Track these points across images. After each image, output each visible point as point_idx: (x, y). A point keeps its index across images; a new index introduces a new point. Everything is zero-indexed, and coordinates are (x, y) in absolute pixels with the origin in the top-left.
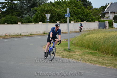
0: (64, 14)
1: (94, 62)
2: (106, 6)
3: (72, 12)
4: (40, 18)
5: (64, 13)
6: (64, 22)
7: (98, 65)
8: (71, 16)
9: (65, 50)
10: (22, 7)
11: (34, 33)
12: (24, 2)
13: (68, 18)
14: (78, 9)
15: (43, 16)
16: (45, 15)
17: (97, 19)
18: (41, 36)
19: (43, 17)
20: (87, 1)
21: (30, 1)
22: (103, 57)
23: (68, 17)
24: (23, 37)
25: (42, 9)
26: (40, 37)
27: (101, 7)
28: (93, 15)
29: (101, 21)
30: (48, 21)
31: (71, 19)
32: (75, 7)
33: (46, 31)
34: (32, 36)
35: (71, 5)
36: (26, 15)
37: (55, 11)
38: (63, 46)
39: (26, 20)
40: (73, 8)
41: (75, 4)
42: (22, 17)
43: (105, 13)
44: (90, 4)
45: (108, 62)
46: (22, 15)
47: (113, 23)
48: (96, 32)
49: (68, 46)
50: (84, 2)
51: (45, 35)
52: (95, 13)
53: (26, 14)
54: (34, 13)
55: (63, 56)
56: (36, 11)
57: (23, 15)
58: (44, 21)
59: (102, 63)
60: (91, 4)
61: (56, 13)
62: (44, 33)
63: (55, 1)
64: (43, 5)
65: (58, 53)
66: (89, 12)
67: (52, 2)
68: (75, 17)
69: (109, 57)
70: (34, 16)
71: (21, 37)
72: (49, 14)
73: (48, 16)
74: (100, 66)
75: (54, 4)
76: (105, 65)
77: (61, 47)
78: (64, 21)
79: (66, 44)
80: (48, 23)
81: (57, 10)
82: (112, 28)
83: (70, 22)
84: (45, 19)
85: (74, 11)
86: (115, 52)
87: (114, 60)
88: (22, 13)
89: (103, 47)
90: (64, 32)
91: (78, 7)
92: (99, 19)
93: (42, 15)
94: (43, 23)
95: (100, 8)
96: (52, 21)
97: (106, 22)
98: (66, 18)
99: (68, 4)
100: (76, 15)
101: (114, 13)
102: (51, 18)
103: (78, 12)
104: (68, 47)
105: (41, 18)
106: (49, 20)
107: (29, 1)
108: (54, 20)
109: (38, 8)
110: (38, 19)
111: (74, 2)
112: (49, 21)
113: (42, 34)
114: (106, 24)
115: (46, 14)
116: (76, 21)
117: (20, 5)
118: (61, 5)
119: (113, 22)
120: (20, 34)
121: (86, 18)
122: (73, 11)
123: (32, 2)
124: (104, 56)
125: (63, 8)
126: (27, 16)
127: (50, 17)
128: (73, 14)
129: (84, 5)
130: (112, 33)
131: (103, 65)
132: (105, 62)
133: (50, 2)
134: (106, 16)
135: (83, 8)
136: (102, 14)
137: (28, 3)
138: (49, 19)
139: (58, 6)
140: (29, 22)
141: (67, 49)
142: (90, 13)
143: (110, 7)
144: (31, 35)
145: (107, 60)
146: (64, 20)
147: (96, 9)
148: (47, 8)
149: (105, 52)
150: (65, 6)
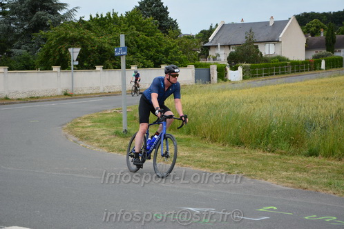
0: (112, 47)
1: (184, 161)
2: (211, 31)
3: (132, 44)
4: (55, 58)
5: (112, 45)
6: (115, 68)
7: (192, 169)
8: (130, 53)
9: (117, 134)
10: (10, 30)
11: (41, 95)
12: (13, 19)
13: (121, 57)
14: (147, 37)
15: (63, 53)
16: (67, 50)
17: (190, 60)
18: (58, 100)
19: (61, 55)
20: (167, 18)
21: (29, 17)
22: (204, 148)
23: (122, 55)
24: (13, 103)
25: (59, 35)
26: (54, 104)
27: (199, 34)
28: (181, 51)
29: (201, 66)
30: (74, 66)
31: (131, 59)
32: (140, 31)
33: (70, 89)
34: (35, 102)
35: (129, 26)
36: (20, 50)
37: (93, 40)
38: (112, 124)
39: (19, 61)
40: (134, 33)
41: (139, 24)
42: (10, 54)
43: (209, 47)
44: (173, 25)
45: (216, 159)
46: (8, 50)
47: (226, 69)
48: (190, 91)
49: (123, 124)
50: (160, 20)
51: (67, 99)
52: (186, 46)
53: (19, 48)
54: (39, 44)
55: (111, 149)
56: (45, 40)
57: (13, 50)
58: (64, 64)
59: (201, 163)
60: (177, 26)
61: (94, 46)
62: (66, 94)
63: (91, 16)
64: (62, 25)
65: (98, 141)
66: (172, 45)
67: (83, 19)
68: (140, 55)
69: (219, 148)
70: (40, 53)
71: (7, 104)
72: (78, 47)
73: (75, 52)
74: (198, 169)
75: (88, 25)
76: (209, 167)
77: (107, 126)
78: (115, 64)
79: (120, 121)
80: (74, 69)
81: (96, 39)
82: (226, 81)
83: (128, 67)
84: (68, 60)
85: (137, 42)
86: (230, 138)
87: (228, 155)
88: (10, 45)
89: (204, 125)
90: (113, 90)
91: (146, 32)
92: (195, 60)
93: (60, 51)
94: (63, 68)
95: (197, 35)
96: (85, 64)
97: (211, 67)
98: (119, 57)
99: (123, 25)
100: (142, 51)
101: (229, 46)
102: (81, 58)
103: (147, 43)
104: (124, 127)
105: (57, 58)
106: (77, 63)
107: (26, 16)
108: (89, 63)
109: (51, 34)
110: (51, 60)
111: (137, 19)
112: (77, 66)
113: (60, 96)
114: (211, 71)
115: (70, 47)
116: (142, 64)
117: (5, 26)
118: (107, 27)
119: (227, 67)
120: (4, 96)
121: (165, 58)
122: (135, 40)
123: (34, 18)
124: (207, 146)
125: (111, 33)
126: (22, 51)
127: (80, 55)
128: (134, 49)
129: (160, 27)
130: (226, 94)
131: (204, 167)
132: (208, 159)
133: (78, 19)
134: (212, 53)
135: (157, 34)
136: (202, 49)
137: (25, 20)
138: (77, 60)
139: (99, 28)
140: (28, 66)
141: (122, 132)
142: (175, 46)
143: (220, 34)
144: (33, 99)
145: (214, 156)
146: (114, 61)
147: (189, 37)
148: (71, 34)
149: (208, 138)
150: (115, 29)
